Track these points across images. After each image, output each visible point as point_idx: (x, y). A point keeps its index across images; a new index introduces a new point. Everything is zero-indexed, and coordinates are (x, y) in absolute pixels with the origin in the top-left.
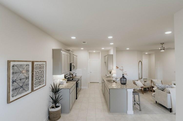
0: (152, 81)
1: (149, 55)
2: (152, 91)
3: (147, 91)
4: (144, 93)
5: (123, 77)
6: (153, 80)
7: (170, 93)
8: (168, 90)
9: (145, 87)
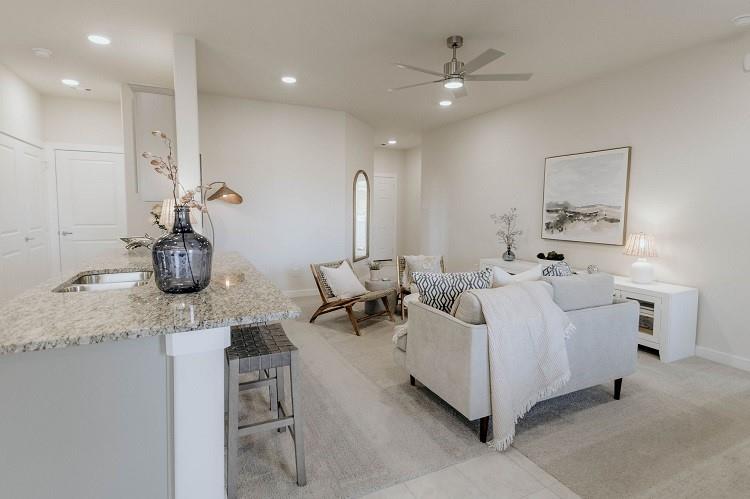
0: (403, 264)
1: (404, 153)
2: (401, 315)
3: (381, 314)
4: (362, 331)
5: (183, 229)
6: (410, 259)
7: (483, 322)
8: (477, 304)
9: (371, 295)
